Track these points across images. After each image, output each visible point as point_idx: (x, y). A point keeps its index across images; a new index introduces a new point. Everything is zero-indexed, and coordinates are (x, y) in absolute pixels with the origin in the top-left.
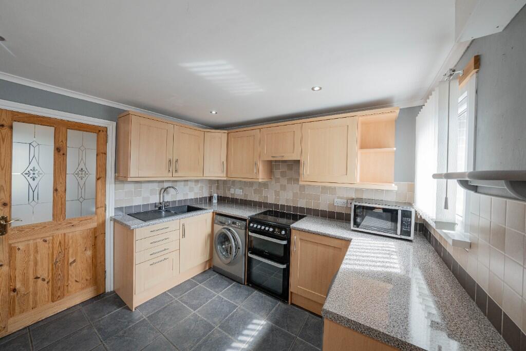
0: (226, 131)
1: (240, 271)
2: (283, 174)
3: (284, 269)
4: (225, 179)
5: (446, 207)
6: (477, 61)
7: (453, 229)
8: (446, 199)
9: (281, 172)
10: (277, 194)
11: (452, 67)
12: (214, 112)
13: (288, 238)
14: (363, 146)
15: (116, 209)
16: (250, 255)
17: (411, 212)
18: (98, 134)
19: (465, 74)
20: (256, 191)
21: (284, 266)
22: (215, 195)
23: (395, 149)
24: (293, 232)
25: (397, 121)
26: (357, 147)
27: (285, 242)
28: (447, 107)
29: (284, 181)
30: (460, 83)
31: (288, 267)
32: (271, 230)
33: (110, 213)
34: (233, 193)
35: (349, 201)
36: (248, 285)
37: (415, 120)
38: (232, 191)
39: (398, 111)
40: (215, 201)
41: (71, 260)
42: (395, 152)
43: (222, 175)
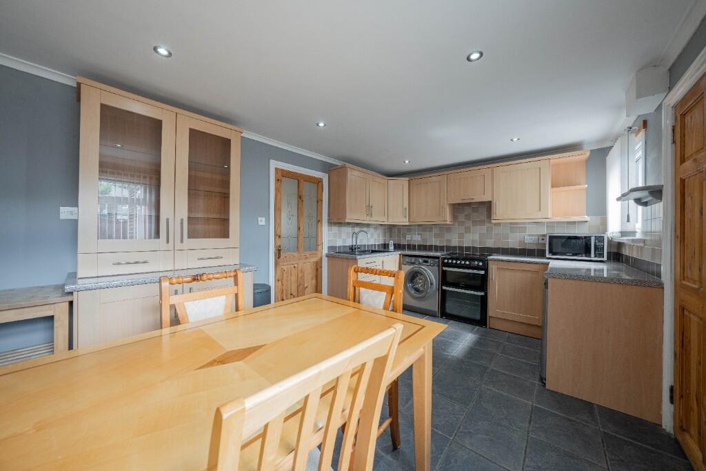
0: (407, 179)
1: (433, 304)
2: (468, 217)
3: (481, 296)
4: (407, 224)
5: (628, 221)
6: (645, 124)
7: (635, 236)
8: (628, 216)
9: (466, 215)
10: (461, 236)
11: (630, 125)
12: (407, 162)
13: (486, 269)
14: (555, 185)
15: (329, 247)
16: (444, 288)
17: (603, 237)
18: (318, 184)
19: (639, 130)
20: (436, 236)
21: (483, 294)
22: (391, 243)
23: (586, 186)
24: (490, 263)
25: (587, 161)
26: (550, 186)
27: (483, 272)
28: (627, 152)
29: (469, 224)
30: (636, 136)
31: (486, 294)
32: (467, 263)
33: (325, 251)
34: (409, 239)
35: (540, 238)
36: (441, 317)
37: (605, 160)
38: (408, 237)
39: (588, 154)
40: (392, 248)
41: (306, 286)
42: (587, 189)
43: (405, 220)
